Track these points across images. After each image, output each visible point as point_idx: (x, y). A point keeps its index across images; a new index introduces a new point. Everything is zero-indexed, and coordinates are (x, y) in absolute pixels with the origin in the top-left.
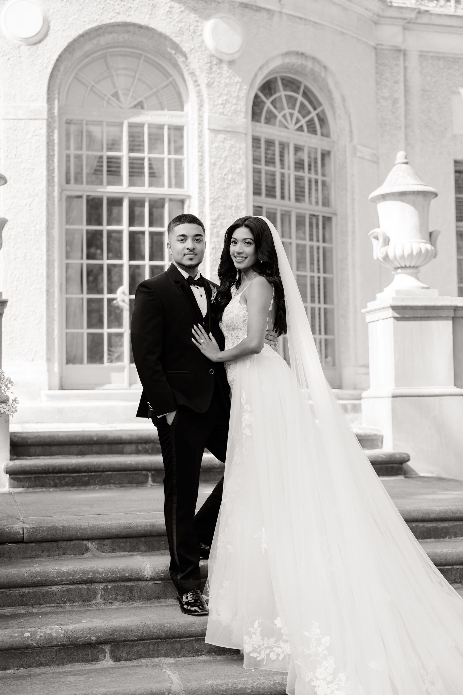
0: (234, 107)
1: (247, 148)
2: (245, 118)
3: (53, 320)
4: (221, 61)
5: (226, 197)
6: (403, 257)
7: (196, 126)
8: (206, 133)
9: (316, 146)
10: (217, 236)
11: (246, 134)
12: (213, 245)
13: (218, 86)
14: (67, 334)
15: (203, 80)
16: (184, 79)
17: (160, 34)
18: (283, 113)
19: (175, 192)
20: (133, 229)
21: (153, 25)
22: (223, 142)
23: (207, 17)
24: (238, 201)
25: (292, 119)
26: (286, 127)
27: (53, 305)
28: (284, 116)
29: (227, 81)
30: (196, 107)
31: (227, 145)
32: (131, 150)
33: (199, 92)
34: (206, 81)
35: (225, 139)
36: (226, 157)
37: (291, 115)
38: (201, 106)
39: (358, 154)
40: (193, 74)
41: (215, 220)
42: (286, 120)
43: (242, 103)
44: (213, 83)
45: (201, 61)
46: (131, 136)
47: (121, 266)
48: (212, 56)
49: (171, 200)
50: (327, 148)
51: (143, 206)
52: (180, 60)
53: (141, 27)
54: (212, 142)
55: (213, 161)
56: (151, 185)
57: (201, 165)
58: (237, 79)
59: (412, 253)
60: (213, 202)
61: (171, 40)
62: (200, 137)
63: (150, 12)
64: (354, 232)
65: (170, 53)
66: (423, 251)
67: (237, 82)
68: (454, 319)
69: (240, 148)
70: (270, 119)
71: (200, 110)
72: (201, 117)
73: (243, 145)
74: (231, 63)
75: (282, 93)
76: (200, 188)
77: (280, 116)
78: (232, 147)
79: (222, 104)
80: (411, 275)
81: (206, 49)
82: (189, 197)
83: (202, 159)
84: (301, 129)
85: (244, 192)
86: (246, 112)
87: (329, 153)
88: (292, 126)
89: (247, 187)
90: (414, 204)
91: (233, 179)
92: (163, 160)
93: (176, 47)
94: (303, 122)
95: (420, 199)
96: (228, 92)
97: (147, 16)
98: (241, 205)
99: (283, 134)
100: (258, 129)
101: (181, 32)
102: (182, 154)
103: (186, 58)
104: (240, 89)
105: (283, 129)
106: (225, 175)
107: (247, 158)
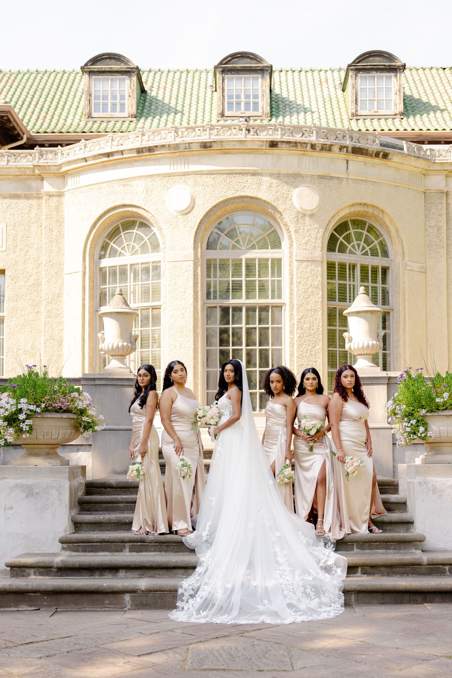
0: (313, 244)
1: (322, 271)
2: (321, 251)
3: (198, 385)
4: (305, 215)
5: (308, 303)
6: (358, 348)
7: (288, 258)
8: (295, 262)
9: (378, 265)
10: (302, 329)
11: (322, 262)
12: (298, 335)
13: (303, 232)
14: (207, 393)
15: (292, 229)
16: (281, 228)
17: (264, 201)
18: (352, 244)
19: (276, 301)
20: (248, 326)
21: (259, 196)
22: (306, 268)
23: (296, 187)
24: (316, 305)
25: (359, 248)
26: (354, 253)
27: (198, 375)
28: (353, 246)
29: (309, 228)
30: (288, 246)
31: (309, 270)
32: (247, 276)
33: (290, 237)
34: (294, 229)
35: (307, 265)
36: (308, 278)
37: (359, 245)
38: (291, 245)
39: (408, 268)
40: (286, 225)
41: (300, 319)
42: (355, 249)
43: (319, 241)
44: (299, 230)
45: (291, 216)
46: (247, 266)
47: (242, 350)
48: (298, 212)
49: (272, 307)
50: (386, 265)
51: (255, 311)
52: (278, 216)
53: (252, 198)
54: (298, 269)
55: (299, 281)
56: (259, 298)
57: (291, 283)
58: (316, 226)
59: (363, 347)
60: (299, 307)
61: (271, 204)
62: (290, 265)
63: (257, 188)
64: (405, 322)
65: (271, 213)
66: (370, 345)
67: (316, 228)
68: (388, 384)
69: (317, 271)
70: (342, 249)
71: (290, 248)
72: (291, 252)
73: (320, 268)
74: (311, 216)
75: (352, 231)
76: (290, 299)
77: (350, 247)
78: (312, 270)
79: (305, 243)
80: (365, 359)
81: (294, 208)
82: (285, 304)
83: (291, 279)
84: (366, 254)
85: (320, 300)
86: (322, 246)
87: (388, 268)
88: (359, 253)
89: (323, 296)
90: (365, 318)
91: (312, 292)
92: (268, 281)
93: (275, 209)
94: (367, 249)
95: (369, 315)
96: (310, 235)
97: (256, 190)
98: (318, 308)
99: (352, 258)
100: (333, 256)
101: (278, 199)
102: (281, 277)
103: (281, 215)
104: (318, 232)
105: (351, 255)
106: (307, 289)
107: (322, 278)
